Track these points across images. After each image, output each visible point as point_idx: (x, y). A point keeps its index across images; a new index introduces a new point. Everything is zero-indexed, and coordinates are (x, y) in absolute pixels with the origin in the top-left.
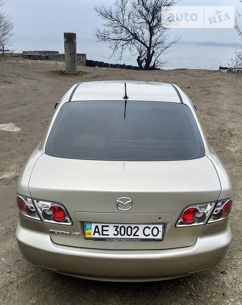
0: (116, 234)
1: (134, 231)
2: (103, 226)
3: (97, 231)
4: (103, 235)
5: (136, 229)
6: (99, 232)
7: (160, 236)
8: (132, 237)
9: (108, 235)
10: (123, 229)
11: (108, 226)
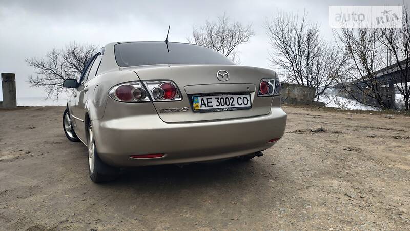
0: (218, 104)
1: (231, 101)
2: (207, 99)
3: (203, 103)
4: (208, 106)
5: (232, 99)
6: (204, 104)
7: (249, 105)
8: (230, 106)
9: (212, 106)
10: (222, 100)
11: (211, 98)
